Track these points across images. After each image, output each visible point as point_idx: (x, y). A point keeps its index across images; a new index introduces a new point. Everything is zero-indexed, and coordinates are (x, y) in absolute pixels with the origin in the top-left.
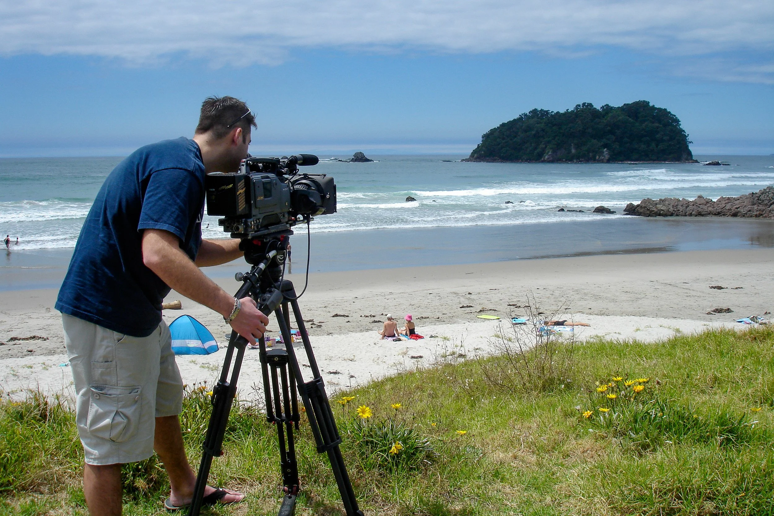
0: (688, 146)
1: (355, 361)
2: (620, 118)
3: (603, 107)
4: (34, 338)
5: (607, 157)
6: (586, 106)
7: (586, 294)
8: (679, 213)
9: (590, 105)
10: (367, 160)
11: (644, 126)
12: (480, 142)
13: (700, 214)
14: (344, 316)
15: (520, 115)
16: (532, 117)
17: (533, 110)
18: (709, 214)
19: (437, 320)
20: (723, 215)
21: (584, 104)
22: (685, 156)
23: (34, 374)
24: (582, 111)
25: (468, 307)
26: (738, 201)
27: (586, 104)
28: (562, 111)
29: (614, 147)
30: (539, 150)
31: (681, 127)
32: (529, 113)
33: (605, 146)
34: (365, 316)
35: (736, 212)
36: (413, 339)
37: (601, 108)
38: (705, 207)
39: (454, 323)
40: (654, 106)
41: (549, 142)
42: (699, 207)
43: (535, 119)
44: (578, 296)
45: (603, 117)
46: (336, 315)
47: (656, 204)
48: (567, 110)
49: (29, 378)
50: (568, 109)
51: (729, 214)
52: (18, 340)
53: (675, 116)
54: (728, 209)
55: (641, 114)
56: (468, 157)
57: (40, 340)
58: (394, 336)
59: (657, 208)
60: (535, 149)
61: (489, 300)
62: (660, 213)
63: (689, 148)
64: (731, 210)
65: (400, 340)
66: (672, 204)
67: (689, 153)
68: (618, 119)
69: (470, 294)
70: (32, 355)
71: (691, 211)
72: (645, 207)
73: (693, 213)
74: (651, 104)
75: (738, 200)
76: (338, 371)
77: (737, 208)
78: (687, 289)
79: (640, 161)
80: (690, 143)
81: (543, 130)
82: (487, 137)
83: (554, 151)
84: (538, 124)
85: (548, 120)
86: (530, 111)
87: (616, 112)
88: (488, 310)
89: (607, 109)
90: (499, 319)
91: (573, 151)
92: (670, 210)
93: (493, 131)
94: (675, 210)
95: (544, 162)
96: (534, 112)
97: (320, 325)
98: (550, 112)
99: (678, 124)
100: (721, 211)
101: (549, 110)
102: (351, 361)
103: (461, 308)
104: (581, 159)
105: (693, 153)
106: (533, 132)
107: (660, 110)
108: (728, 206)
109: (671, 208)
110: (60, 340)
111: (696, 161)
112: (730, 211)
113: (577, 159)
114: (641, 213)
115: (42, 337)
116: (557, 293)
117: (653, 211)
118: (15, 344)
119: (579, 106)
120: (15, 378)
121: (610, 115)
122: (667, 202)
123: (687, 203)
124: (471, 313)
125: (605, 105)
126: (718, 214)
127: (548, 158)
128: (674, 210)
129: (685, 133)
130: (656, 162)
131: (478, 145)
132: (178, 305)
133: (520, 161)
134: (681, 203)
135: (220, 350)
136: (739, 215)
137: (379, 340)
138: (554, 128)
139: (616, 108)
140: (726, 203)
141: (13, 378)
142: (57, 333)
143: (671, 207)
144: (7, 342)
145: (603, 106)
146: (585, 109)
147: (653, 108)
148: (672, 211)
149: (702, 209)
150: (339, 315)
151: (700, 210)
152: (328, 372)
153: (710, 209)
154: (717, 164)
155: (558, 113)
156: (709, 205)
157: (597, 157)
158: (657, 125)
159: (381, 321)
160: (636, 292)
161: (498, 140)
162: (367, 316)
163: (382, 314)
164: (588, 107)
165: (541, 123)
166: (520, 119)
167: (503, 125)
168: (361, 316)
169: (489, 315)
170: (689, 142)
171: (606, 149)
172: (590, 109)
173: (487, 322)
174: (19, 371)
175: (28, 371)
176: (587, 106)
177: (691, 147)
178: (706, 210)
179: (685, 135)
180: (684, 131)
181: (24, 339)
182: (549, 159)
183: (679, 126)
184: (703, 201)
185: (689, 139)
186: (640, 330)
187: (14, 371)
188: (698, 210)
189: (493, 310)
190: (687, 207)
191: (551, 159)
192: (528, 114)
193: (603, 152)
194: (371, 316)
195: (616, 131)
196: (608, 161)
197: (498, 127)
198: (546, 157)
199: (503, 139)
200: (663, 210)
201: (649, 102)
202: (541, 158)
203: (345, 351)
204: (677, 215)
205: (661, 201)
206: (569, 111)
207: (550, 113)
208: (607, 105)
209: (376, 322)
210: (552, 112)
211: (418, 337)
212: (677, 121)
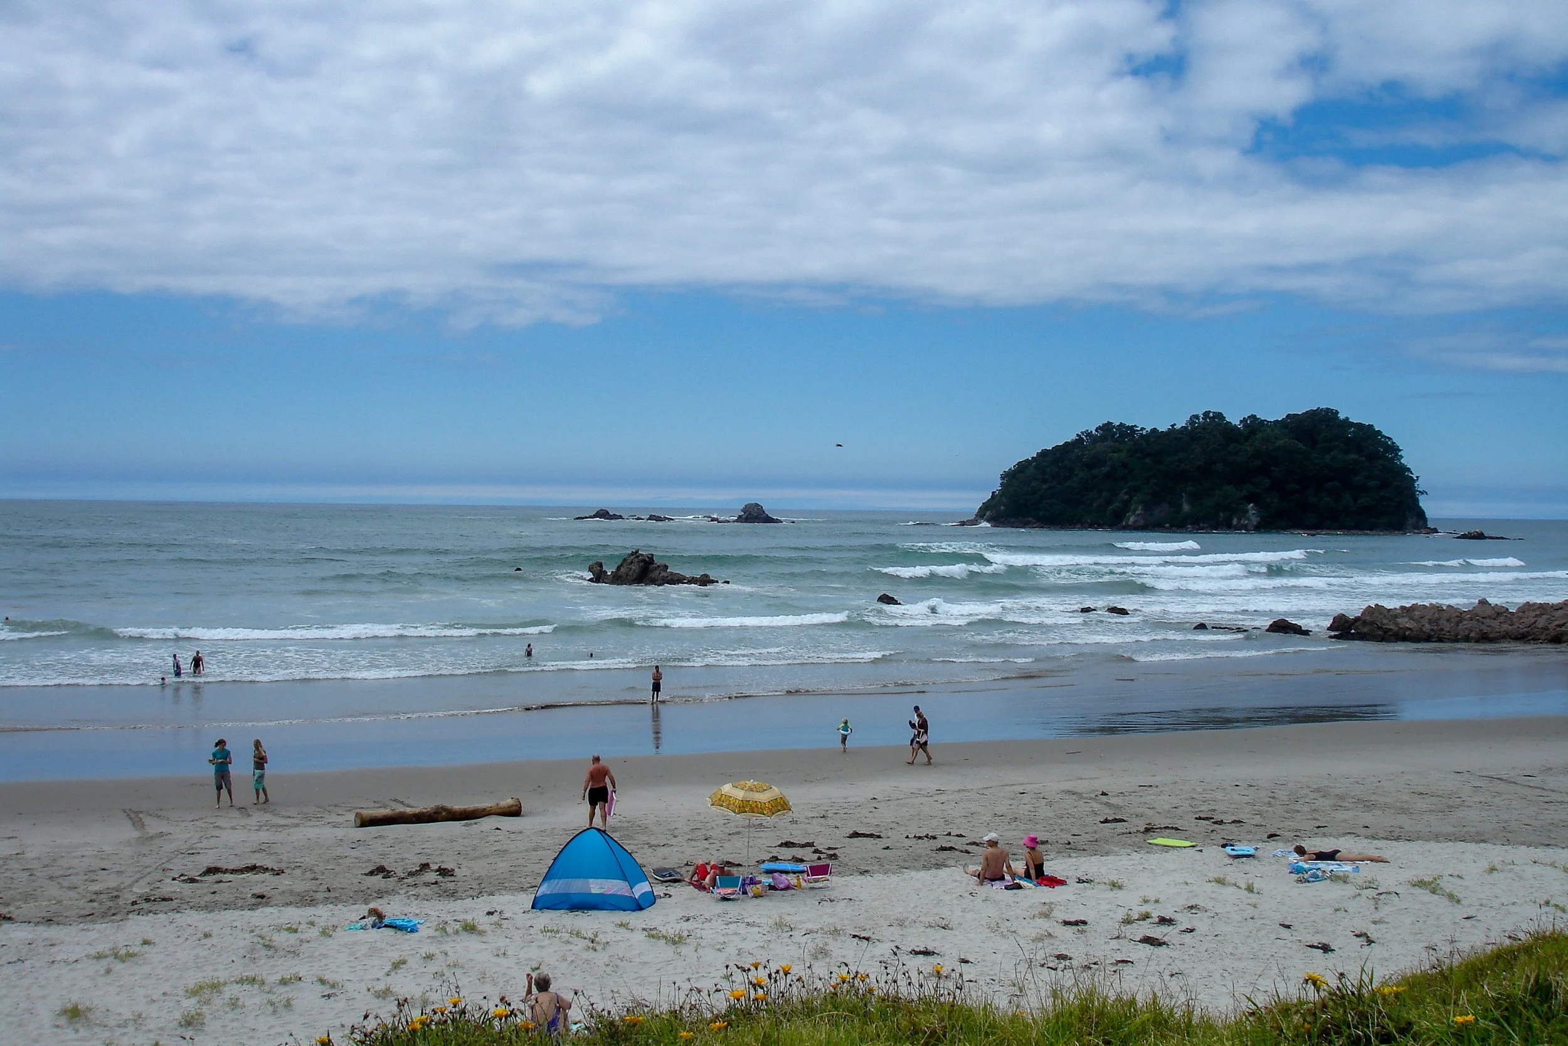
0: (1417, 500)
1: (952, 929)
2: (1280, 443)
3: (1244, 421)
4: (253, 868)
5: (1255, 520)
6: (1210, 418)
7: (1341, 797)
8: (1444, 634)
9: (1219, 416)
10: (769, 520)
11: (1328, 458)
12: (997, 487)
13: (1484, 638)
14: (871, 836)
15: (1077, 435)
16: (1103, 438)
17: (1104, 425)
18: (1504, 637)
19: (1068, 846)
20: (1533, 639)
21: (1206, 414)
22: (1411, 521)
23: (305, 945)
24: (1204, 427)
25: (1116, 820)
26: (1560, 612)
27: (1211, 415)
28: (1163, 428)
29: (1268, 500)
30: (1116, 505)
31: (1402, 461)
32: (1096, 431)
33: (1250, 498)
34: (915, 837)
35: (1558, 634)
36: (1046, 885)
37: (1241, 422)
38: (1495, 623)
39: (1107, 854)
40: (1347, 418)
41: (1136, 490)
42: (1483, 623)
43: (1109, 443)
44: (1327, 802)
45: (1247, 438)
46: (856, 835)
47: (1396, 616)
48: (1172, 426)
49: (297, 952)
50: (1175, 424)
51: (1543, 637)
52: (222, 872)
53: (1390, 439)
54: (1542, 628)
55: (1322, 435)
56: (973, 517)
57: (267, 874)
58: (1002, 878)
59: (1397, 624)
60: (1109, 502)
61: (1152, 806)
62: (1405, 634)
63: (1420, 504)
64: (1548, 629)
65: (1019, 887)
66: (1428, 617)
67: (1421, 515)
68: (1277, 444)
69: (1104, 794)
70: (267, 904)
71: (1467, 632)
72: (1372, 623)
73: (1471, 635)
74: (1342, 416)
75: (1561, 608)
76: (930, 948)
77: (1560, 626)
78: (1537, 788)
79: (1322, 529)
80: (1422, 493)
81: (1125, 465)
82: (1010, 477)
83: (1148, 508)
84: (1114, 452)
85: (1134, 446)
86: (1097, 426)
87: (1272, 430)
88: (1160, 828)
89: (1254, 425)
90: (1193, 846)
91: (1186, 507)
92: (1424, 629)
93: (1023, 466)
94: (1435, 628)
95: (1126, 528)
96: (1107, 428)
97: (835, 854)
98: (1139, 429)
99: (1397, 454)
100: (1527, 632)
101: (1135, 426)
102: (943, 928)
103: (1102, 822)
104: (1201, 525)
105: (1428, 515)
106: (1105, 469)
107: (1360, 426)
108: (1542, 622)
109: (1427, 626)
110: (309, 875)
111: (1435, 531)
112: (1546, 632)
113: (1192, 524)
114: (1365, 634)
115: (270, 868)
116: (1282, 794)
117: (1391, 630)
118: (221, 881)
119: (1197, 417)
120: (270, 953)
121: (1259, 436)
122: (1416, 613)
123: (1459, 614)
124: (1130, 833)
125: (1249, 417)
126: (1522, 638)
127: (1135, 522)
128: (1432, 630)
129: (1412, 474)
130: (1354, 532)
131: (993, 493)
132: (514, 808)
133: (1079, 526)
134: (1446, 616)
135: (658, 901)
136: (1564, 639)
137: (975, 888)
138: (1147, 461)
139: (1270, 422)
140: (1536, 616)
141: (264, 952)
142: (296, 860)
143: (1425, 622)
144: (200, 875)
145: (1244, 418)
146: (1210, 424)
147: (1346, 423)
148: (1428, 631)
149: (1489, 626)
150: (862, 834)
151: (1485, 629)
152: (910, 950)
153: (1505, 627)
154: (1480, 536)
155: (1154, 430)
156: (1502, 619)
157: (1235, 521)
158: (1353, 456)
159: (954, 848)
160: (1440, 793)
161: (1033, 484)
162: (920, 838)
163: (949, 834)
164: (1215, 420)
165: (1120, 451)
166: (1079, 441)
167: (1044, 454)
168: (907, 837)
169: (1168, 837)
170: (1420, 492)
171: (1251, 505)
172: (1219, 424)
173: (1172, 854)
174: (274, 938)
175: (293, 938)
176: (1214, 417)
177: (1424, 503)
178: (1497, 630)
179: (1412, 477)
180: (1409, 470)
181: (233, 870)
182: (1138, 524)
183: (1399, 460)
184: (1489, 612)
185: (1420, 485)
186: (1497, 870)
187: (263, 938)
188: (1481, 628)
189: (1172, 828)
190: (1457, 624)
191: (1142, 522)
192: (1094, 432)
193: (1247, 511)
194: (928, 838)
195: (1273, 468)
196: (1259, 528)
197: (1033, 458)
198: (1132, 519)
199: (1044, 481)
200: (1410, 629)
201: (1337, 412)
202: (1121, 521)
203: (919, 909)
204: (1440, 640)
205: (1405, 611)
206: (1178, 427)
207: (1138, 431)
208: (1253, 417)
209: (945, 850)
210: (1142, 429)
211: (1053, 882)
212: (1395, 449)
